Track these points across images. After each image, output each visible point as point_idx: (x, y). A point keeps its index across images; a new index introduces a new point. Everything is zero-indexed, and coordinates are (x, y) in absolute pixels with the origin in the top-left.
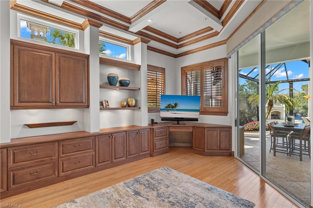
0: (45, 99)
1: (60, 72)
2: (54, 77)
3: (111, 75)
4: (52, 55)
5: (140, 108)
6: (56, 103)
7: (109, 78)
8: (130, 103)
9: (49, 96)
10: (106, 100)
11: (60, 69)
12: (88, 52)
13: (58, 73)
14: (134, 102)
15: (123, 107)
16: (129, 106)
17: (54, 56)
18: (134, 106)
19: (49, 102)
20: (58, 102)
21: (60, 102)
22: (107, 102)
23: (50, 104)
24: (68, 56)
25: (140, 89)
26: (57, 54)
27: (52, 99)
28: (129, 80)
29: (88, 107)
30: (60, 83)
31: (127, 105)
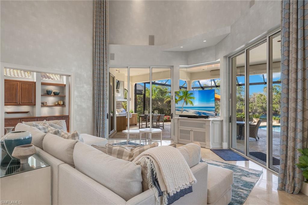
0: (14, 101)
1: (21, 90)
2: (19, 92)
3: (48, 90)
4: (18, 83)
5: (65, 106)
6: (19, 103)
7: (47, 91)
8: (60, 103)
9: (16, 100)
10: (45, 102)
11: (21, 89)
12: (35, 81)
13: (20, 91)
14: (62, 103)
15: (56, 105)
16: (59, 105)
17: (19, 83)
18: (62, 105)
19: (16, 103)
20: (20, 103)
21: (21, 103)
22: (46, 103)
23: (17, 104)
24: (26, 83)
25: (65, 96)
26: (20, 83)
27: (18, 102)
28: (59, 92)
29: (35, 105)
30: (21, 95)
31: (58, 104)
